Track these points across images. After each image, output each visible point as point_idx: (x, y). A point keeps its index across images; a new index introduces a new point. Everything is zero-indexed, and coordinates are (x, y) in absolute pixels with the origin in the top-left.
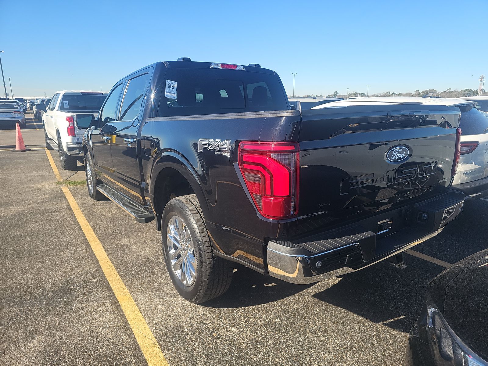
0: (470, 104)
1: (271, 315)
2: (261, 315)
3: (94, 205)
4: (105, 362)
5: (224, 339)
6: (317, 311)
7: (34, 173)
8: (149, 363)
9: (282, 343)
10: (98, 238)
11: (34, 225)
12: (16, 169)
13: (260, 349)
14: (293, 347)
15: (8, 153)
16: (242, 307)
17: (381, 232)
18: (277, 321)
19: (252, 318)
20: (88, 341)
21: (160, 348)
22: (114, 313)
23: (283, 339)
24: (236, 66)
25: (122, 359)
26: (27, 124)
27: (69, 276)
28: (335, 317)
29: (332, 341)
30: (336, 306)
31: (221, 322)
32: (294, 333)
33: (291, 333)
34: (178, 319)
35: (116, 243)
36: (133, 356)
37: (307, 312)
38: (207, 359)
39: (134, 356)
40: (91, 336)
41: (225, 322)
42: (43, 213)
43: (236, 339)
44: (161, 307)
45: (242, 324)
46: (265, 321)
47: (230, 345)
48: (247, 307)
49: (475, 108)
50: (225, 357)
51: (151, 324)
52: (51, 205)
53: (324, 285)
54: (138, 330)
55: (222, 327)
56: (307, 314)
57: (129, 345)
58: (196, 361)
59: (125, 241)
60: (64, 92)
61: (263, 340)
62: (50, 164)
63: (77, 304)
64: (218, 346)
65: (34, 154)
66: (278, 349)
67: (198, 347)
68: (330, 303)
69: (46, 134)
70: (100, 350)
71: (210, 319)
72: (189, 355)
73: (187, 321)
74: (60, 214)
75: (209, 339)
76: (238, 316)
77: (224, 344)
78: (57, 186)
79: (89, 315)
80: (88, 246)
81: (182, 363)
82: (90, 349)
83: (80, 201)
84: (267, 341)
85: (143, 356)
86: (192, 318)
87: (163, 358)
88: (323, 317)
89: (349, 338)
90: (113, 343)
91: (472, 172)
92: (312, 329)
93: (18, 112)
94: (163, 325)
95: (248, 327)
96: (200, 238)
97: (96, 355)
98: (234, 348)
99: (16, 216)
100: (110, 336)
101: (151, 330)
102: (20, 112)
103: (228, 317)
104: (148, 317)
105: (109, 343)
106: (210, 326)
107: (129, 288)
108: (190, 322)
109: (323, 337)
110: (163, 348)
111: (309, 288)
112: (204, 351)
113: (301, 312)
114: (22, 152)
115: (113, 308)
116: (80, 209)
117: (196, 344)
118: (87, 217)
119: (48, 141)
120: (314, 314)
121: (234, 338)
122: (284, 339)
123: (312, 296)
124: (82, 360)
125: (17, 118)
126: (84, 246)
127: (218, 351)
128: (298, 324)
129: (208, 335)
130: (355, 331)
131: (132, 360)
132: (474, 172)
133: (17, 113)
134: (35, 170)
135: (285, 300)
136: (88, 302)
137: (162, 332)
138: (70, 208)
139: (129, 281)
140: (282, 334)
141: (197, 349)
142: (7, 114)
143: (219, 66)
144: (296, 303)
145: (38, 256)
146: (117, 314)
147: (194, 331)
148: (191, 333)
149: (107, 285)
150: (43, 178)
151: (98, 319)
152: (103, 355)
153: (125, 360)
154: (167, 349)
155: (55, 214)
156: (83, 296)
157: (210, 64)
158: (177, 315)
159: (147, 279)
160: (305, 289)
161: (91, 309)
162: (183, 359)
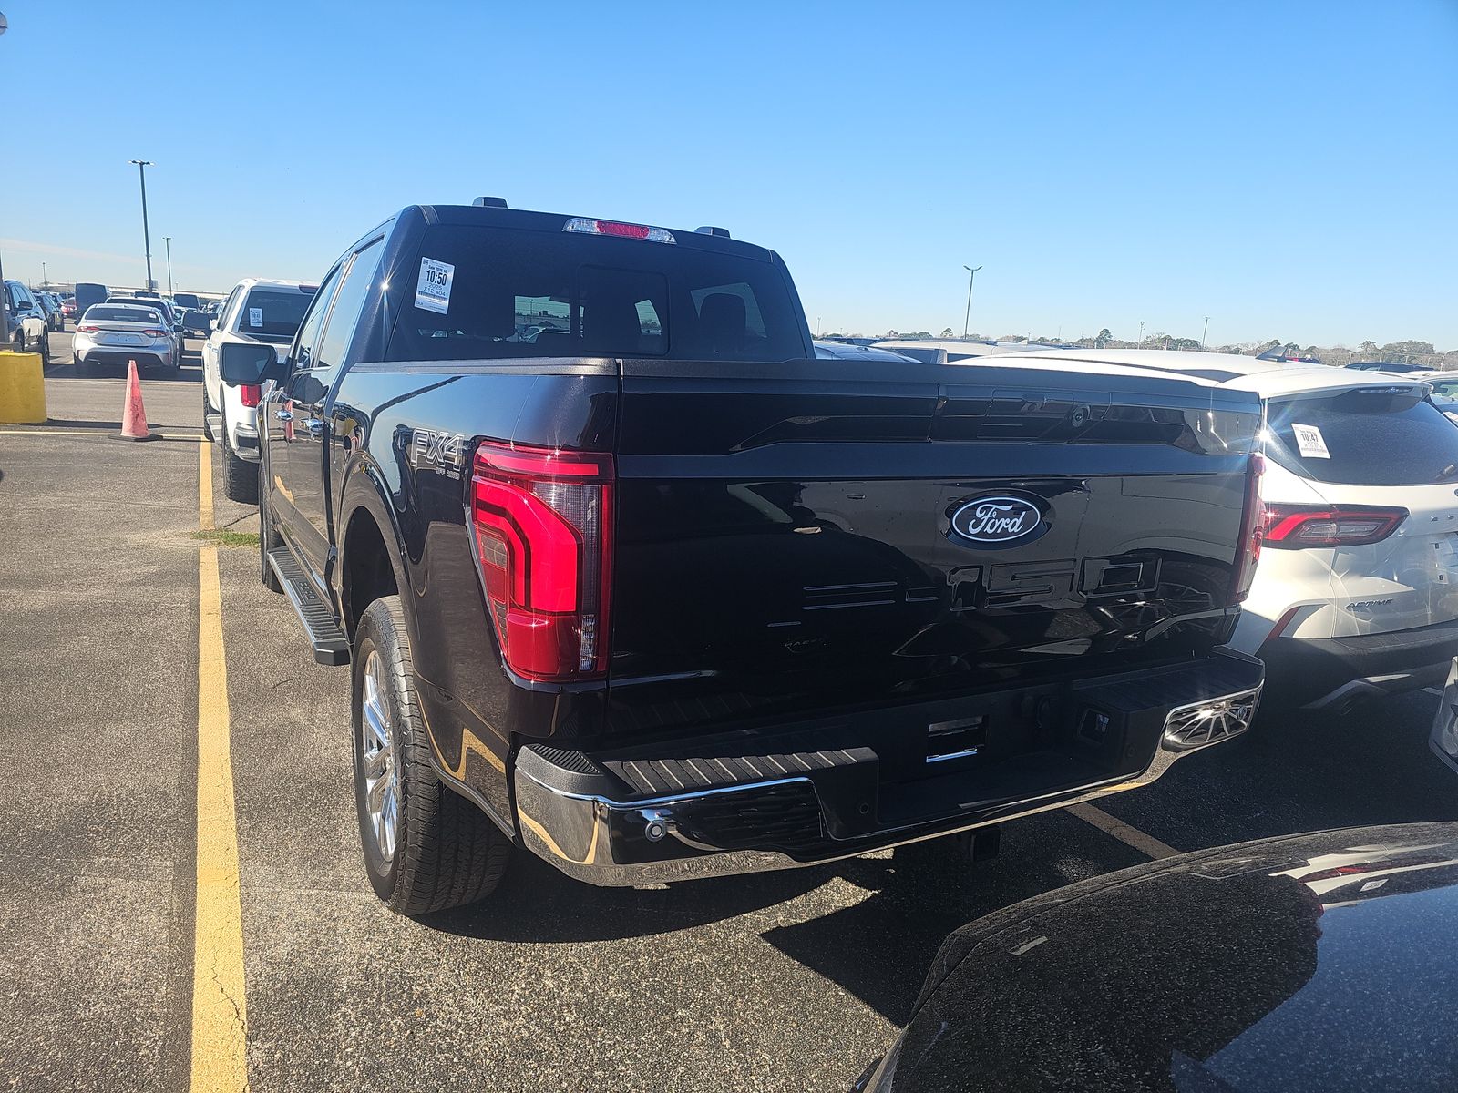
0: (1408, 388)
1: (610, 978)
2: (581, 973)
3: (263, 605)
4: (79, 1047)
5: (441, 1028)
6: (756, 981)
7: (146, 502)
8: (194, 1070)
9: (602, 1065)
10: (229, 697)
11: (80, 645)
12: (102, 486)
13: (531, 1073)
14: (629, 1081)
15: (99, 442)
16: (535, 943)
17: (940, 758)
18: (620, 995)
19: (552, 977)
20: (62, 983)
21: (246, 1030)
22: (170, 913)
23: (613, 1052)
24: (644, 229)
25: (126, 1046)
26: (181, 367)
27: (100, 795)
28: (802, 1008)
29: (757, 1079)
30: (820, 973)
31: (457, 977)
32: (654, 1038)
33: (643, 1038)
34: (337, 953)
35: (270, 717)
36: (160, 1043)
37: (725, 980)
38: (363, 1082)
39: (164, 1045)
40: (77, 971)
41: (467, 980)
42: (116, 613)
43: (474, 1032)
44: (306, 914)
45: (513, 991)
46: (584, 991)
47: (450, 1048)
48: (549, 945)
49: (1429, 401)
50: (417, 1083)
51: (255, 959)
52: (147, 595)
53: (814, 905)
54: (211, 972)
55: (451, 995)
56: (721, 987)
57: (165, 1010)
58: (328, 1083)
59: (297, 713)
60: (254, 284)
61: (551, 1049)
62: (198, 482)
63: (84, 875)
64: (414, 1048)
65: (168, 450)
66: (582, 1081)
67: (353, 1042)
68: (806, 962)
69: (207, 397)
70: (81, 1014)
71: (427, 965)
72: (317, 1062)
73: (358, 964)
74: (162, 621)
75: (396, 1023)
76: (514, 966)
77: (432, 1044)
78: (189, 544)
79: (100, 910)
80: (192, 716)
81: (287, 1083)
82: (55, 1007)
83: (234, 590)
84: (563, 1054)
85: (190, 1046)
86: (378, 957)
87: (242, 1060)
88: (762, 1003)
89: (815, 1078)
90: (125, 998)
91: (1379, 603)
92: (714, 1035)
93: (156, 331)
94: (287, 966)
95: (525, 1003)
96: (408, 720)
97: (63, 1026)
98: (456, 1060)
99: (41, 616)
100: (127, 978)
101: (246, 977)
102: (162, 332)
103: (485, 965)
104: (255, 937)
105: (113, 998)
106: (418, 987)
107: (245, 848)
108: (367, 968)
109: (734, 1062)
110: (255, 1030)
111: (762, 911)
112: (365, 1056)
113: (706, 978)
114: (136, 443)
115: (175, 898)
116: (222, 611)
117: (353, 1034)
118: (230, 636)
119: (209, 417)
120: (742, 990)
121: (471, 1030)
122: (615, 1054)
123: (762, 935)
124: (22, 1033)
125: (152, 348)
126: (181, 717)
127: (405, 1063)
128: (680, 1013)
129: (399, 1012)
130: (845, 1056)
131: (154, 1055)
132: (1388, 605)
133: (155, 334)
134: (152, 495)
135: (672, 939)
136: (116, 872)
137: (274, 985)
138: (195, 609)
139: (254, 828)
140: (616, 1037)
141: (349, 1050)
142: (128, 336)
143: (593, 229)
144: (702, 949)
145: (45, 731)
146: (176, 919)
147: (364, 995)
148: (354, 1000)
149: (189, 833)
150: (164, 517)
151: (118, 925)
152: (84, 1026)
153: (136, 1050)
154: (264, 1035)
155: (147, 619)
156: (110, 857)
157: (565, 219)
158: (341, 942)
159: (305, 829)
160: (747, 912)
161: (113, 894)
162: (294, 1072)
